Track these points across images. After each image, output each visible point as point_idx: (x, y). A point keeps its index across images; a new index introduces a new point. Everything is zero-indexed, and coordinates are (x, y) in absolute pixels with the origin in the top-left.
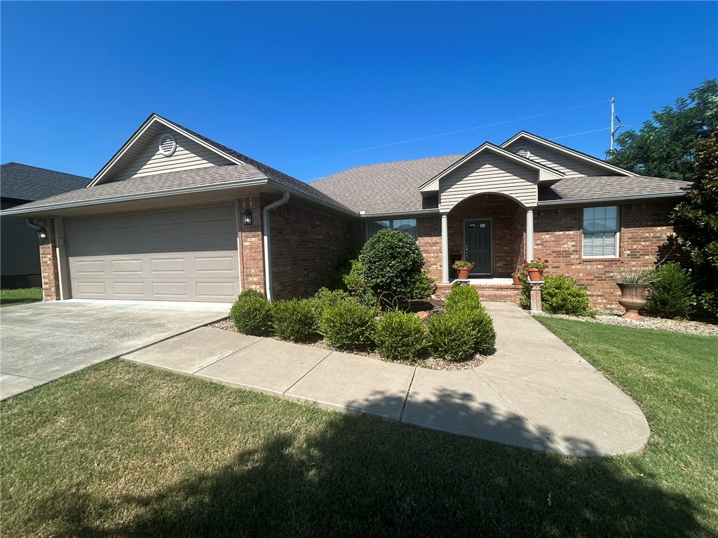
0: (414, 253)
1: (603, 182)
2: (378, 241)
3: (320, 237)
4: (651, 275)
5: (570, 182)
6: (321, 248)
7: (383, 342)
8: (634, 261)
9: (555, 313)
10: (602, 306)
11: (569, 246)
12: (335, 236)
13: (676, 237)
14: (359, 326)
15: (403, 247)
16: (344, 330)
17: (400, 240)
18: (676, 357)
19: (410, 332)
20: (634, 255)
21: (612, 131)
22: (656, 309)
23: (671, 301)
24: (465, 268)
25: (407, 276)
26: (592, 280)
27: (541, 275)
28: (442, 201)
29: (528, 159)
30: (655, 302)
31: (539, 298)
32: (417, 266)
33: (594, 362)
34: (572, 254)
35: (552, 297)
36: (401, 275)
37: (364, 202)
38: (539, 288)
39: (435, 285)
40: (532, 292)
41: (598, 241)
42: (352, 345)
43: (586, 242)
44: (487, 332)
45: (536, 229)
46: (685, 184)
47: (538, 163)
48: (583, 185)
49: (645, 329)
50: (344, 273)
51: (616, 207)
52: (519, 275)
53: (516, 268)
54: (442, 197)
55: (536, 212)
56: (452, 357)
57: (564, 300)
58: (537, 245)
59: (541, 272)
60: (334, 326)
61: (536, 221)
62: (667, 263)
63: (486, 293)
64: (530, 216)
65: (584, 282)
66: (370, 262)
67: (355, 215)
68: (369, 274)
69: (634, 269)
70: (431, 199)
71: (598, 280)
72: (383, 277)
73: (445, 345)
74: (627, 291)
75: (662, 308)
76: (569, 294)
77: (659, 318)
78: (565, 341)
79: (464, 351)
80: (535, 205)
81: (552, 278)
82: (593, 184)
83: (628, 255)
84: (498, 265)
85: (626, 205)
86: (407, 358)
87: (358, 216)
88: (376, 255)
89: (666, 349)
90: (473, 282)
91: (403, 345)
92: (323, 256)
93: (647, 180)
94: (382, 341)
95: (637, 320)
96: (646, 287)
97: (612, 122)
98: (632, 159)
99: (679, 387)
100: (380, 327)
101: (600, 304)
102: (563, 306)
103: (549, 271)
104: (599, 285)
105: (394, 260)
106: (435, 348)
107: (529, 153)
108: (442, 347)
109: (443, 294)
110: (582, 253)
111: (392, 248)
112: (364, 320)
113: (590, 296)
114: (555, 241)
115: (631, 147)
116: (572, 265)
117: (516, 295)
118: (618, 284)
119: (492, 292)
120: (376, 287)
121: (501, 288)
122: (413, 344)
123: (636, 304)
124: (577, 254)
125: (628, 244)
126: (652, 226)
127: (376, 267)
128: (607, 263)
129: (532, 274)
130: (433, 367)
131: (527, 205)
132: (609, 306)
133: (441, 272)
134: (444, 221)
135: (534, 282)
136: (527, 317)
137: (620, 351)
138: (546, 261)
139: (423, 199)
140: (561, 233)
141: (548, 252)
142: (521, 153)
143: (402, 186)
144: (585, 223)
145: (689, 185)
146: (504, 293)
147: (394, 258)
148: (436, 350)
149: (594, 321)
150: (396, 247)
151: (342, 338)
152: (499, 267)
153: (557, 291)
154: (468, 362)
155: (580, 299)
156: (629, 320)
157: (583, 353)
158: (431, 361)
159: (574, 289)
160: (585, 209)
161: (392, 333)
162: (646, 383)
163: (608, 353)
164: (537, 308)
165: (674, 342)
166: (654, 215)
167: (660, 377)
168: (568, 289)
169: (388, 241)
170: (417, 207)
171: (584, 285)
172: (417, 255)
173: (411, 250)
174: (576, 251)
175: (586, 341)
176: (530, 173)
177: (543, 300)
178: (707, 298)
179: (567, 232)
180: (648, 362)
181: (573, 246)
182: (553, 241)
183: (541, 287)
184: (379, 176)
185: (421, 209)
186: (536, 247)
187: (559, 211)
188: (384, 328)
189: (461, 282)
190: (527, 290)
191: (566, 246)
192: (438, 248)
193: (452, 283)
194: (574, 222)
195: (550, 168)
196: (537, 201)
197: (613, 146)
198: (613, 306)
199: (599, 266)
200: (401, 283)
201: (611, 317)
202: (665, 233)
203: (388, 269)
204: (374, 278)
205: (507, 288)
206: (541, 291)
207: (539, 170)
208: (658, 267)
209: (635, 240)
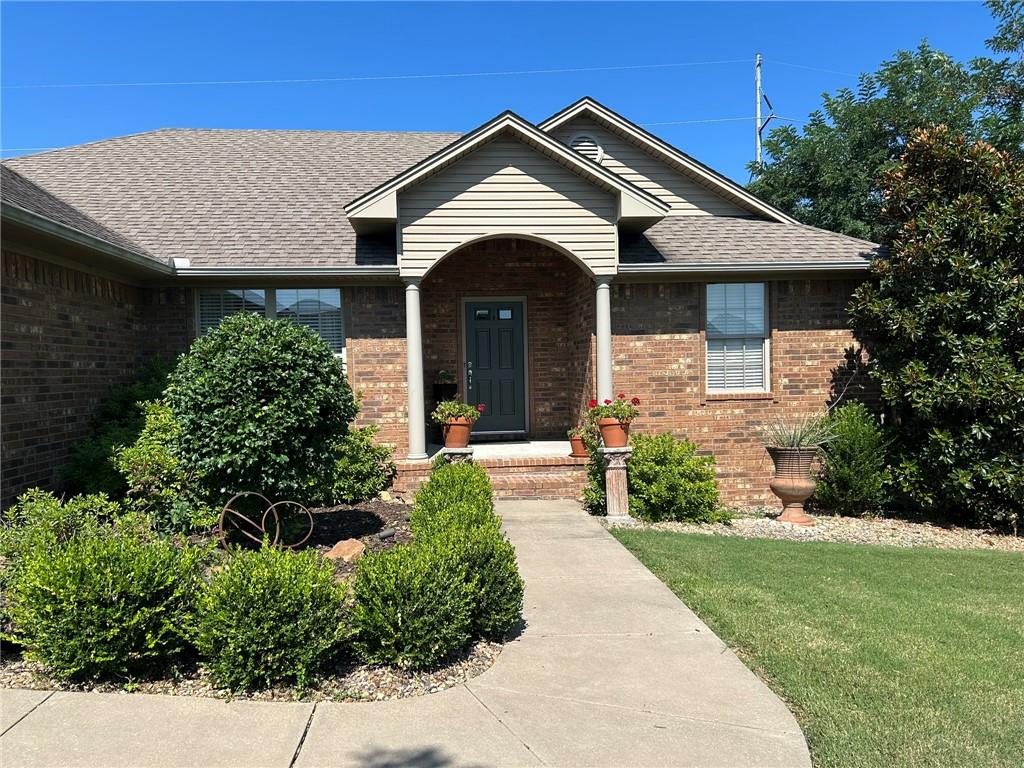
0: (327, 383)
1: (740, 229)
2: (222, 348)
3: (35, 330)
4: (822, 427)
5: (681, 224)
6: (38, 364)
7: (219, 644)
8: (796, 399)
9: (655, 521)
10: (744, 497)
11: (680, 366)
12: (91, 328)
13: (859, 351)
14: (145, 603)
15: (294, 366)
16: (92, 623)
17: (287, 347)
18: (861, 597)
19: (300, 606)
20: (794, 388)
21: (759, 125)
22: (832, 498)
23: (856, 482)
24: (462, 420)
25: (306, 444)
26: (726, 441)
27: (627, 433)
28: (406, 246)
29: (598, 165)
30: (830, 484)
31: (624, 487)
32: (334, 417)
33: (722, 629)
34: (688, 385)
35: (649, 482)
36: (288, 443)
37: (189, 234)
38: (622, 464)
39: (390, 465)
40: (609, 474)
41: (733, 356)
42: (118, 663)
43: (712, 357)
44: (502, 583)
45: (617, 328)
46: (869, 247)
47: (617, 175)
48: (704, 233)
49: (815, 543)
50: (118, 441)
51: (762, 285)
52: (582, 433)
53: (578, 416)
54: (405, 238)
55: (616, 288)
56: (416, 659)
57: (672, 488)
58: (620, 363)
59: (625, 427)
60: (57, 612)
61: (616, 309)
62: (846, 405)
63: (513, 478)
64: (603, 295)
65: (711, 446)
66: (196, 407)
67: (156, 267)
68: (193, 441)
69: (796, 415)
70: (378, 239)
71: (736, 441)
72: (235, 451)
73: (397, 628)
74: (785, 462)
75: (842, 495)
76: (682, 475)
77: (838, 517)
78: (672, 585)
79: (444, 639)
80: (614, 271)
81: (649, 440)
82: (722, 232)
83: (785, 387)
84: (541, 410)
85: (779, 282)
86: (291, 681)
87: (168, 271)
88: (213, 387)
89: (845, 582)
90: (482, 452)
91: (279, 645)
92: (46, 389)
93: (811, 234)
94: (216, 640)
95: (801, 523)
96: (814, 454)
97: (759, 105)
98: (791, 186)
99: (863, 662)
100: (210, 602)
101: (740, 492)
102: (671, 503)
103: (643, 421)
104: (738, 450)
105: (269, 401)
106: (371, 640)
107: (600, 150)
108: (388, 636)
109: (410, 486)
110: (707, 382)
111: (261, 367)
112: (160, 584)
113: (722, 476)
114: (655, 356)
115: (789, 161)
116: (688, 408)
117: (577, 480)
118: (769, 449)
119: (526, 476)
120: (215, 479)
121: (544, 466)
122: (307, 637)
123: (800, 489)
124: (696, 385)
125: (784, 364)
126: (822, 329)
127: (214, 423)
128: (750, 403)
129: (608, 432)
130: (365, 694)
131: (597, 272)
132: (756, 497)
133: (405, 430)
134: (412, 297)
135: (612, 450)
136: (598, 534)
137: (770, 597)
138: (636, 401)
139: (359, 237)
140: (666, 337)
141: (641, 379)
142: (585, 147)
143: (302, 197)
144: (710, 317)
145: (874, 249)
146: (552, 476)
147: (268, 395)
148: (374, 646)
149: (727, 532)
150: (275, 366)
151: (85, 647)
152: (544, 414)
153: (658, 468)
154: (455, 668)
155: (702, 484)
156: (787, 525)
157: (703, 610)
158: (359, 678)
159: (691, 463)
160: (709, 287)
161: (246, 613)
162: (810, 661)
163: (748, 603)
164: (619, 512)
165: (858, 566)
166: (823, 305)
167: (833, 645)
168: (680, 463)
169: (251, 349)
170: (341, 256)
171: (710, 453)
172: (336, 387)
173: (318, 373)
174: (695, 378)
175: (710, 581)
176: (601, 197)
177: (631, 490)
178: (907, 472)
179: (677, 336)
180: (815, 614)
181: (689, 367)
182: (651, 356)
183: (626, 461)
184: (238, 164)
185: (351, 264)
186: (617, 368)
187: (661, 288)
188: (223, 602)
189: (452, 455)
190: (599, 469)
191: (675, 366)
192: (399, 368)
193: (433, 458)
194: (689, 313)
195: (641, 190)
196: (616, 262)
197: (761, 156)
198: (763, 497)
199: (737, 411)
200: (290, 465)
201: (759, 520)
202: (842, 340)
203: (251, 427)
204: (209, 454)
205: (558, 465)
206: (628, 469)
207: (620, 191)
208: (832, 411)
209: (795, 355)
